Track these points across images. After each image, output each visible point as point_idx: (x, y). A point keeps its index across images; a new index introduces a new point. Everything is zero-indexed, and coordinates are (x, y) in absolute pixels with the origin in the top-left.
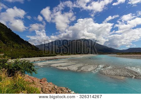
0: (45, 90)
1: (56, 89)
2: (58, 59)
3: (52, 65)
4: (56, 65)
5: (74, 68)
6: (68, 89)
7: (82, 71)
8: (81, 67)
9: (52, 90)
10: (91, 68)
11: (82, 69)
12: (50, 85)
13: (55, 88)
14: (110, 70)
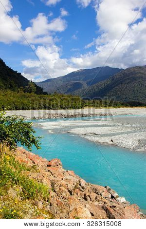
0: (60, 189)
1: (83, 188)
2: (86, 116)
3: (72, 131)
6: (111, 191)
9: (74, 190)
12: (69, 177)
13: (80, 185)
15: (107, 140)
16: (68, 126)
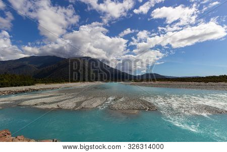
2: (37, 90)
3: (24, 103)
4: (32, 102)
5: (70, 104)
7: (83, 108)
8: (81, 102)
10: (96, 103)
11: (83, 105)
14: (123, 102)
15: (55, 106)
16: (19, 100)
